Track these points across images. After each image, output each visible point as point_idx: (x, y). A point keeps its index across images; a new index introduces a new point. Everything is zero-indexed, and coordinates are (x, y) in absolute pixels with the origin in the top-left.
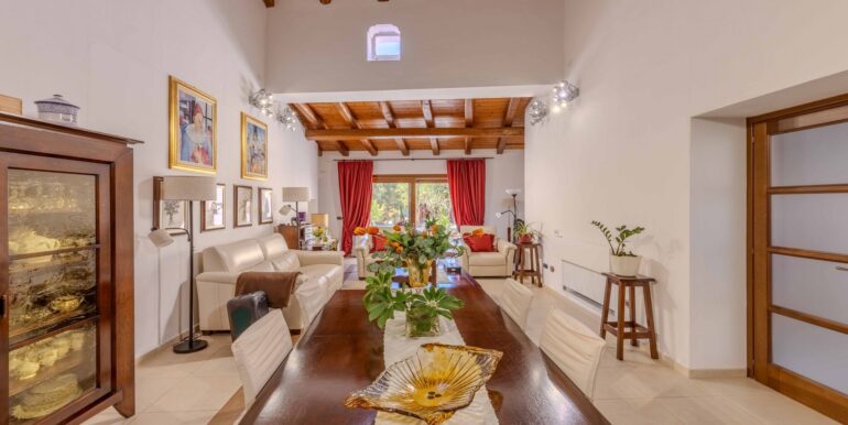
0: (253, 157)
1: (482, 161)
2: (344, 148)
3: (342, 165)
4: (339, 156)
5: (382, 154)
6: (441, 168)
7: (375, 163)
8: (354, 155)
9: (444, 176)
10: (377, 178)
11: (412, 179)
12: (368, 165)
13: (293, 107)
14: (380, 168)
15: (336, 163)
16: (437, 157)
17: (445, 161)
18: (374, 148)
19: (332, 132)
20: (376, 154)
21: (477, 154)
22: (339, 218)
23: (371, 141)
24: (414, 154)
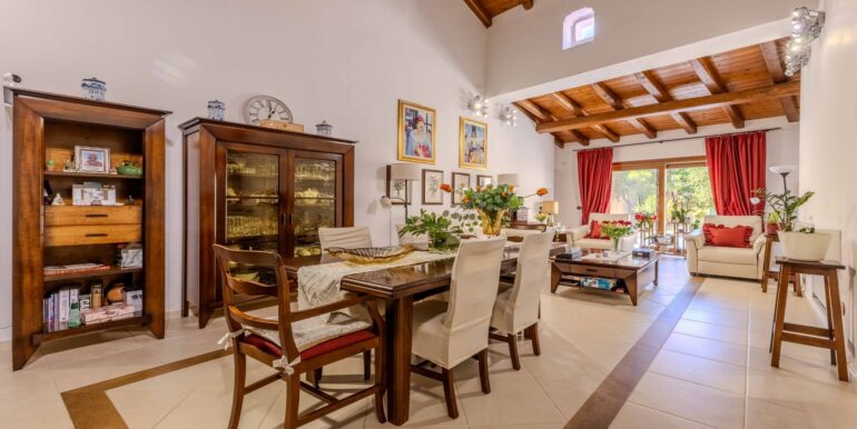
0: (470, 151)
1: (761, 136)
2: (583, 137)
3: (581, 154)
4: (579, 146)
5: (624, 140)
6: (698, 148)
7: (614, 150)
8: (595, 144)
9: (703, 158)
10: (619, 166)
11: (661, 165)
12: (607, 152)
13: (516, 104)
14: (621, 155)
15: (576, 153)
16: (692, 136)
17: (703, 140)
18: (614, 134)
19: (562, 122)
20: (618, 141)
21: (752, 125)
22: (579, 208)
23: (605, 126)
24: (662, 135)
